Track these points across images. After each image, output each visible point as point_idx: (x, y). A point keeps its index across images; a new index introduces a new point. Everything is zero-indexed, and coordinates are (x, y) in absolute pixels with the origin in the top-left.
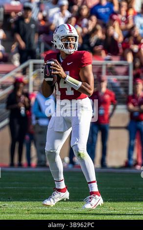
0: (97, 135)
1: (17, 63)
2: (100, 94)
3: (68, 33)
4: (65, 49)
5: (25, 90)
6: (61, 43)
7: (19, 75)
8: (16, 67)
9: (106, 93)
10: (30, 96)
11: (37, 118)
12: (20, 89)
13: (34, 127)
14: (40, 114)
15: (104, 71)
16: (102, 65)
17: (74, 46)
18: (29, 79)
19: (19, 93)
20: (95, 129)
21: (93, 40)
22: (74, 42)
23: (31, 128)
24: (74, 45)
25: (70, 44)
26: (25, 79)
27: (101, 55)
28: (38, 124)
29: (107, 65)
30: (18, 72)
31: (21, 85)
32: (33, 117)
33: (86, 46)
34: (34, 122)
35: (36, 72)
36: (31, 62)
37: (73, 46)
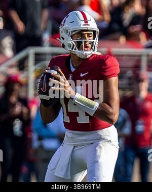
0: (133, 164)
1: (9, 52)
2: (138, 101)
3: (82, 25)
4: (77, 51)
5: (23, 94)
6: (72, 42)
7: (14, 72)
8: (8, 59)
9: (147, 99)
10: (30, 104)
11: (40, 138)
12: (14, 93)
13: (36, 151)
14: (44, 132)
15: (144, 64)
16: (140, 56)
17: (92, 46)
18: (28, 77)
19: (13, 99)
20: (130, 154)
21: (127, 17)
22: (91, 39)
23: (31, 153)
24: (92, 43)
25: (85, 42)
26: (22, 77)
27: (139, 40)
28: (41, 147)
29: (148, 56)
30: (11, 67)
31: (16, 87)
32: (34, 136)
33: (116, 26)
34: (36, 144)
35: (39, 66)
36: (31, 51)
37: (90, 45)
